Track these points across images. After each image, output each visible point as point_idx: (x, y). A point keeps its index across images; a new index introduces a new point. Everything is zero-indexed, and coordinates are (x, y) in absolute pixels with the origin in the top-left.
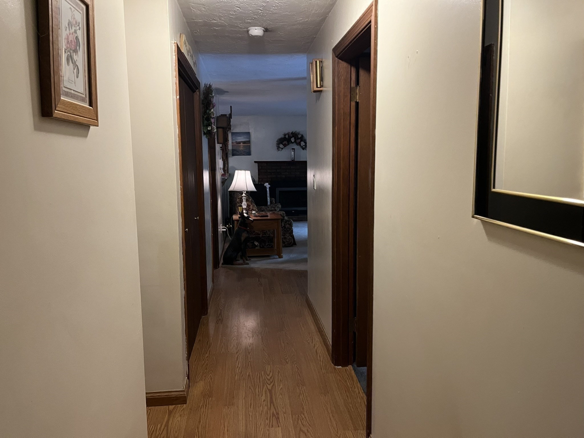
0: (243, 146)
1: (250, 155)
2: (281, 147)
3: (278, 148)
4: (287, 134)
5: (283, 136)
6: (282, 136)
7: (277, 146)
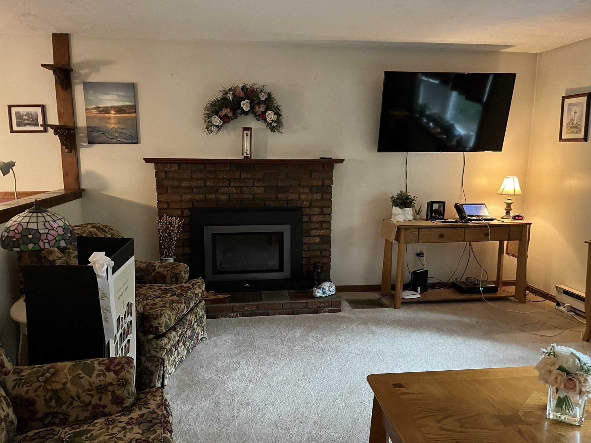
0: (119, 118)
1: (137, 143)
2: (217, 124)
3: (209, 125)
4: (231, 90)
5: (220, 96)
6: (217, 95)
7: (206, 121)
